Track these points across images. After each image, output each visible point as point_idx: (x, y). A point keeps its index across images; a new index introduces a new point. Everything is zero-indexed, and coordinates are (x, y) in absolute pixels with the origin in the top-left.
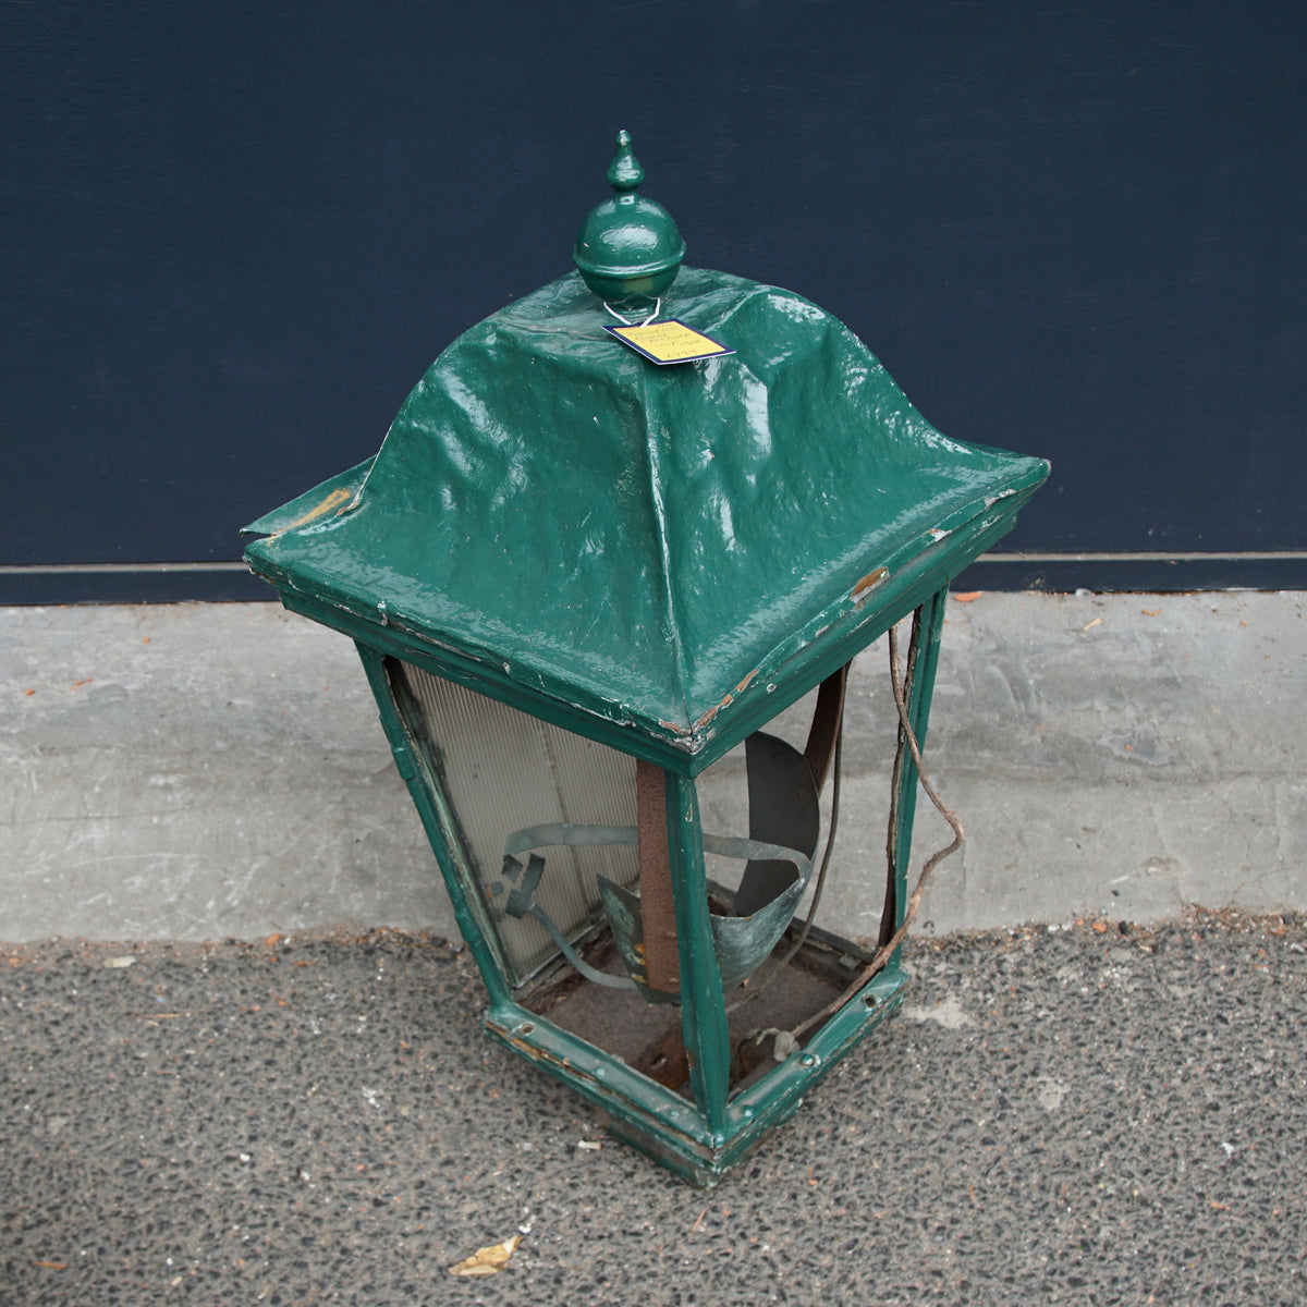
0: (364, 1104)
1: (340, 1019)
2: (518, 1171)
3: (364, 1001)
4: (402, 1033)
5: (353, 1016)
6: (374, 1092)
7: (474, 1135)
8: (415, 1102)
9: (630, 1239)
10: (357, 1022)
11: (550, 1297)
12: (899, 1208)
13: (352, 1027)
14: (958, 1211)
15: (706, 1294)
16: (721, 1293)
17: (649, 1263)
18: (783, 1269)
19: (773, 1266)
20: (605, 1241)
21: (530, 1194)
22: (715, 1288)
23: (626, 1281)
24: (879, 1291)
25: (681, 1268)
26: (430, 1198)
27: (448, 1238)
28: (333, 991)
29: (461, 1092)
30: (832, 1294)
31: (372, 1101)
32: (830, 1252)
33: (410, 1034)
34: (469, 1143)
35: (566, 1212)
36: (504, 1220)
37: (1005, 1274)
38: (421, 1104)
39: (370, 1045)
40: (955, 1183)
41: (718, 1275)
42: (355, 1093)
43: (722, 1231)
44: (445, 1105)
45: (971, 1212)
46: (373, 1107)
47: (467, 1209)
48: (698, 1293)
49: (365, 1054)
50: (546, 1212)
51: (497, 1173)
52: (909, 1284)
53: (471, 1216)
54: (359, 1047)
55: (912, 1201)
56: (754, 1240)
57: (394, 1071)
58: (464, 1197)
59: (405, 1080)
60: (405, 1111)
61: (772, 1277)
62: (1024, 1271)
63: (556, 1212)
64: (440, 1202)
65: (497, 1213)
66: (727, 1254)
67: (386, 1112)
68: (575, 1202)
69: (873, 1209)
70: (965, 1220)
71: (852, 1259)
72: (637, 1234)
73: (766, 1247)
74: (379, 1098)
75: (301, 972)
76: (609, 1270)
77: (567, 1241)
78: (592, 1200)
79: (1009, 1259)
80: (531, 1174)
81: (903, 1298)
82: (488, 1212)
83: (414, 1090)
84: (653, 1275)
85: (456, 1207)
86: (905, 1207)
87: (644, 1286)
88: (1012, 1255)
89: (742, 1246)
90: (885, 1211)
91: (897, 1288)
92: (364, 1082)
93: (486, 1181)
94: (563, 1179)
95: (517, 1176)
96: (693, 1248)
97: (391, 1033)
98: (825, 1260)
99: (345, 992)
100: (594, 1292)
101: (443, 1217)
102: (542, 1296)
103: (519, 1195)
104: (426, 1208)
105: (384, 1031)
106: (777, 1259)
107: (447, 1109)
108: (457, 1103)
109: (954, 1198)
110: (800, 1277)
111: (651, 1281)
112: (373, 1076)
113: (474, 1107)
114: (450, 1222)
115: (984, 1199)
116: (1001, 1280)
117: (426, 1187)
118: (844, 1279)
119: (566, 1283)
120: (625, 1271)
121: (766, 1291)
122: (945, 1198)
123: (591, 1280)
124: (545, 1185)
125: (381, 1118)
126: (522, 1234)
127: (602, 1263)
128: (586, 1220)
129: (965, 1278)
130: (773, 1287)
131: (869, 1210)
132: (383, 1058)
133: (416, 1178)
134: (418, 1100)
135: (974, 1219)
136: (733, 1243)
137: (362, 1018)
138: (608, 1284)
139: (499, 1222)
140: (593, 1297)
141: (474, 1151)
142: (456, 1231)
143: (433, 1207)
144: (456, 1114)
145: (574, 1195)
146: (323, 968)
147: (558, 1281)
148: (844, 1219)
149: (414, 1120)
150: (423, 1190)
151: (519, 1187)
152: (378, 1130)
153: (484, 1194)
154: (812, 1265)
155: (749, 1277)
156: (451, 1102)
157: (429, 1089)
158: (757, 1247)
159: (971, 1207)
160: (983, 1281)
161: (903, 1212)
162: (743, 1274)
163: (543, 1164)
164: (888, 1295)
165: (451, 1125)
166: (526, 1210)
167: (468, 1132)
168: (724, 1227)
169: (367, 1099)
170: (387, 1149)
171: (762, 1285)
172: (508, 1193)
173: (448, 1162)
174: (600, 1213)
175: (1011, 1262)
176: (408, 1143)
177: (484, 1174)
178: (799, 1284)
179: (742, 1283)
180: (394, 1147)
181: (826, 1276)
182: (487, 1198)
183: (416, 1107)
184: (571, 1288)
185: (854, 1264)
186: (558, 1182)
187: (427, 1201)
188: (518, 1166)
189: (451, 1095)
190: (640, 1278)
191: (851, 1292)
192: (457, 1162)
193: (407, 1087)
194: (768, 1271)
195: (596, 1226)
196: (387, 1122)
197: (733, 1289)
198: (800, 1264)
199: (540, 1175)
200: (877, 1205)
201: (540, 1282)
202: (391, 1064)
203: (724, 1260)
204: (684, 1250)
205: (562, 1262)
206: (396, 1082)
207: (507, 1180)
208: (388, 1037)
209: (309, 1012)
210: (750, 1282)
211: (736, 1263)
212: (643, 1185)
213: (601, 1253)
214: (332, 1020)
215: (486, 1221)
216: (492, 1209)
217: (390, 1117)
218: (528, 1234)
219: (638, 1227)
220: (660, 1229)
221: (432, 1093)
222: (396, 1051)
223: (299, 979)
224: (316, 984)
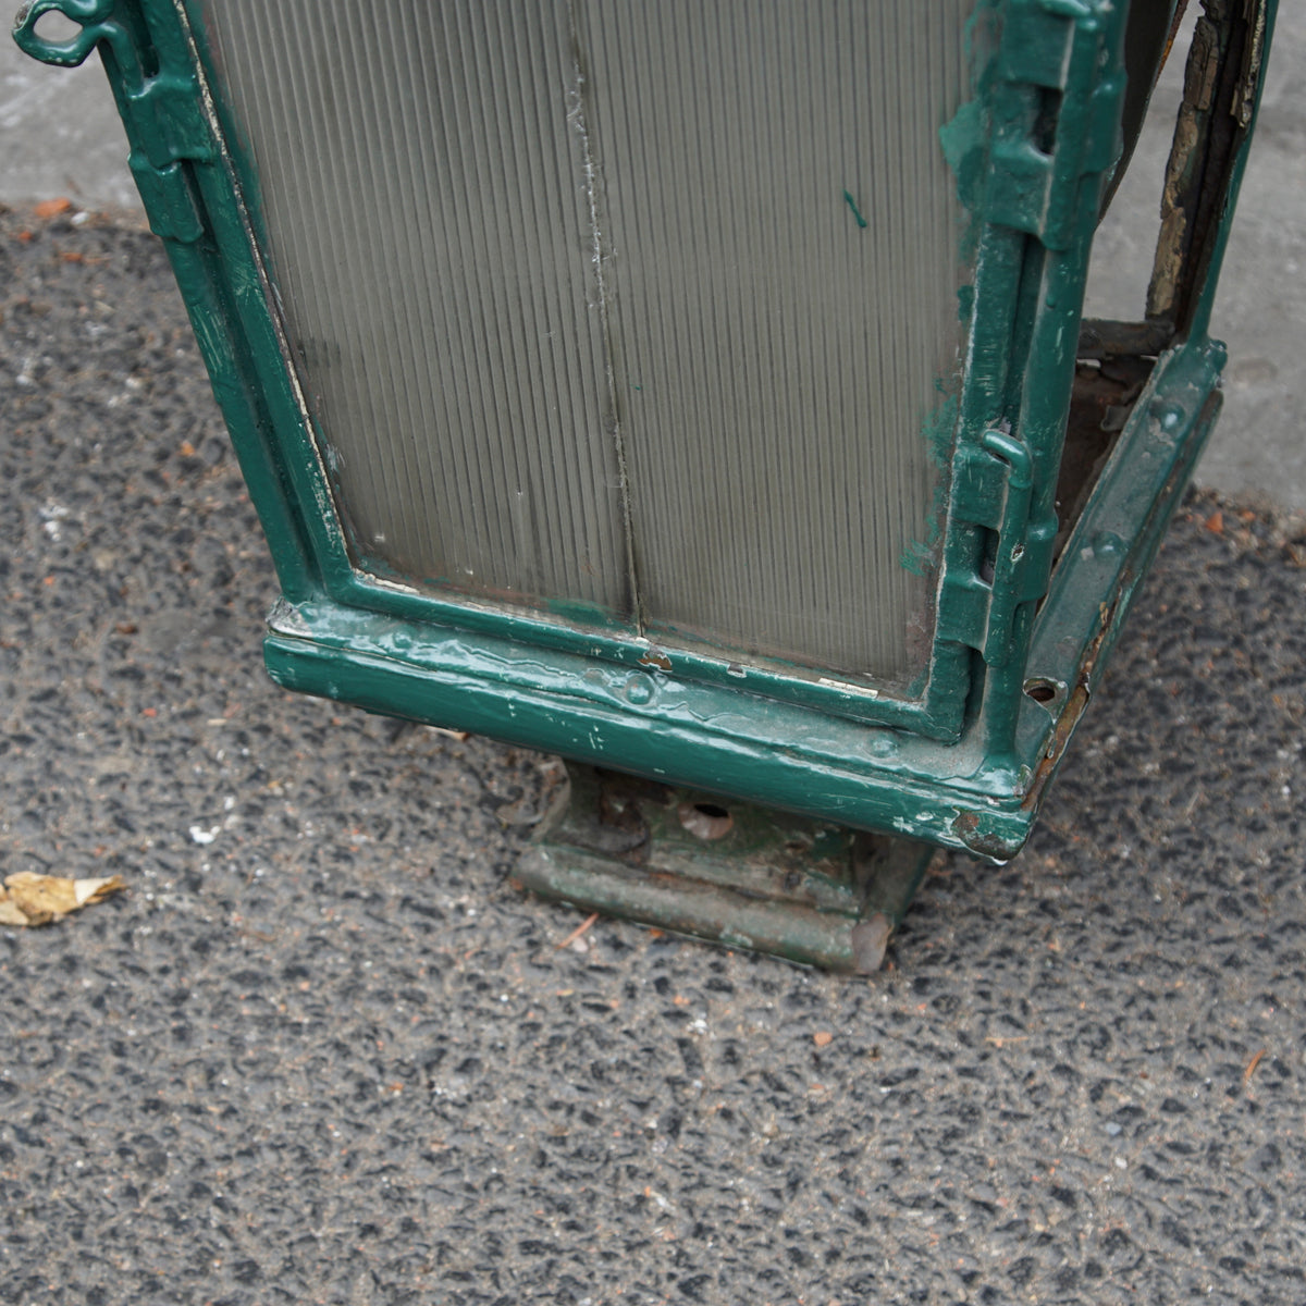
0: (31, 526)
1: (89, 372)
2: (264, 730)
3: (157, 355)
4: (197, 429)
5: (118, 375)
6: (62, 511)
7: (215, 641)
8: (136, 551)
9: (410, 917)
10: (120, 386)
11: (164, 971)
12: (1055, 1042)
13: (103, 392)
14: (1196, 1090)
15: (506, 1070)
16: (541, 1078)
17: (422, 974)
18: (714, 1074)
19: (692, 1061)
20: (355, 907)
21: (257, 776)
22: (532, 1063)
23: (350, 991)
24: (904, 1189)
25: (484, 1004)
26: (46, 725)
27: (32, 804)
28: (107, 320)
29: (243, 562)
30: (789, 1159)
31: (52, 527)
32: (840, 1076)
33: (211, 433)
34: (197, 650)
35: (309, 829)
36: (169, 806)
37: (1230, 1250)
38: (149, 559)
39: (117, 430)
40: (1225, 1035)
41: (555, 1041)
42: (27, 503)
43: (625, 965)
44: (198, 574)
45: (1226, 1101)
46: (47, 536)
47: (106, 766)
48: (490, 1061)
49: (93, 443)
50: (271, 818)
51: (218, 722)
52: (984, 1195)
53: (107, 780)
54: (93, 426)
55: (1095, 1036)
56: (681, 1001)
57: (138, 487)
58: (117, 744)
59: (146, 508)
60: (103, 561)
61: (672, 1082)
62: (1281, 1260)
63: (289, 824)
64: (65, 740)
65: (164, 790)
66: (601, 1009)
67: (65, 553)
68: (341, 818)
69: (994, 1025)
70: (1200, 1114)
71: (882, 1106)
72: (432, 912)
73: (700, 1024)
74: (68, 524)
75: (66, 271)
76: (325, 960)
77: (276, 883)
78: (381, 825)
79: (1257, 1223)
80: (287, 743)
81: (951, 1218)
82: (146, 783)
83: (151, 530)
84: (416, 999)
85: (90, 756)
86: (1070, 1046)
87: (380, 1013)
88: (1273, 1218)
89: (650, 1005)
90: (1020, 1038)
91: (948, 1194)
92: (59, 490)
93: (183, 729)
94: (347, 768)
95: (255, 737)
96: (538, 975)
97: (175, 423)
98: (819, 1089)
99: (131, 328)
100: (264, 991)
101: (49, 765)
102: (152, 965)
103: (232, 772)
104: (24, 740)
105: (161, 415)
106: (711, 1053)
107: (195, 583)
108: (224, 578)
109: (1203, 1065)
110: (739, 1104)
111: (400, 1007)
112: (84, 484)
113: (253, 594)
114: (58, 778)
115: (1275, 1086)
116: (1210, 1257)
117: (55, 703)
118: (838, 1136)
119: (218, 957)
120: (358, 973)
121: (642, 1106)
122: (1180, 1057)
123: (277, 965)
124: (305, 771)
125: (47, 561)
126: (189, 840)
127: (318, 944)
128: (343, 855)
129: (1127, 1226)
130: (666, 1100)
131: (984, 1024)
132: (130, 460)
133: (47, 683)
134: (146, 549)
135: (1225, 1116)
136: (631, 991)
137: (133, 383)
138: (304, 986)
139: (153, 808)
140: (254, 998)
141: (201, 670)
142: (56, 797)
143: (41, 740)
144: (212, 598)
145: (349, 804)
146: (113, 276)
147: (202, 947)
148: (915, 1023)
149: (114, 581)
150: (43, 707)
151: (242, 758)
152: (26, 577)
153: (162, 749)
154: (781, 1088)
155: (622, 1065)
156: (211, 574)
157: (182, 538)
158: (678, 1016)
159: (1232, 1092)
160: (1165, 1245)
161: (1059, 1053)
162: (611, 1058)
163: (322, 731)
164: (918, 1202)
165: (186, 613)
166: (230, 802)
167: (207, 633)
168: (633, 957)
169: (44, 520)
170: (22, 615)
171: (642, 1092)
172: (211, 760)
173: (134, 674)
174: (382, 853)
175: (1262, 1229)
176: (70, 617)
177: (192, 715)
178: (726, 1114)
179: (598, 1072)
180: (35, 617)
181: (797, 1120)
182: (164, 757)
183: (136, 561)
184: (221, 969)
185: (878, 1116)
186: (334, 774)
187: (37, 729)
188: (270, 720)
189: (222, 560)
190: (385, 997)
191: (836, 1168)
192: (150, 678)
193: (139, 522)
194: (677, 1069)
195: (357, 874)
196: (53, 570)
197: (572, 1079)
198: (756, 1079)
199: (305, 747)
200: (1008, 1020)
201: (165, 938)
202: (138, 475)
203: (592, 1018)
204: (518, 974)
205: (235, 918)
206: (124, 509)
207: (229, 739)
208: (164, 427)
209: (34, 342)
210: (617, 1077)
211: (611, 1032)
212: (506, 831)
213: (333, 925)
214: (73, 369)
215: (132, 798)
216: (159, 779)
217: (69, 562)
218: (201, 845)
219: (446, 901)
220: (488, 919)
221: (185, 548)
222: (162, 456)
223: (52, 281)
224: (82, 299)
